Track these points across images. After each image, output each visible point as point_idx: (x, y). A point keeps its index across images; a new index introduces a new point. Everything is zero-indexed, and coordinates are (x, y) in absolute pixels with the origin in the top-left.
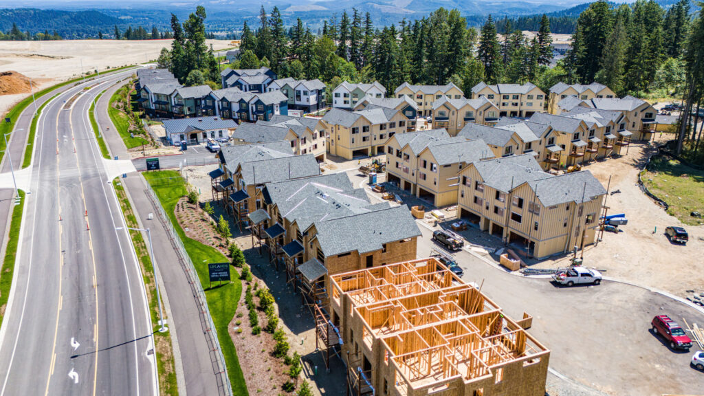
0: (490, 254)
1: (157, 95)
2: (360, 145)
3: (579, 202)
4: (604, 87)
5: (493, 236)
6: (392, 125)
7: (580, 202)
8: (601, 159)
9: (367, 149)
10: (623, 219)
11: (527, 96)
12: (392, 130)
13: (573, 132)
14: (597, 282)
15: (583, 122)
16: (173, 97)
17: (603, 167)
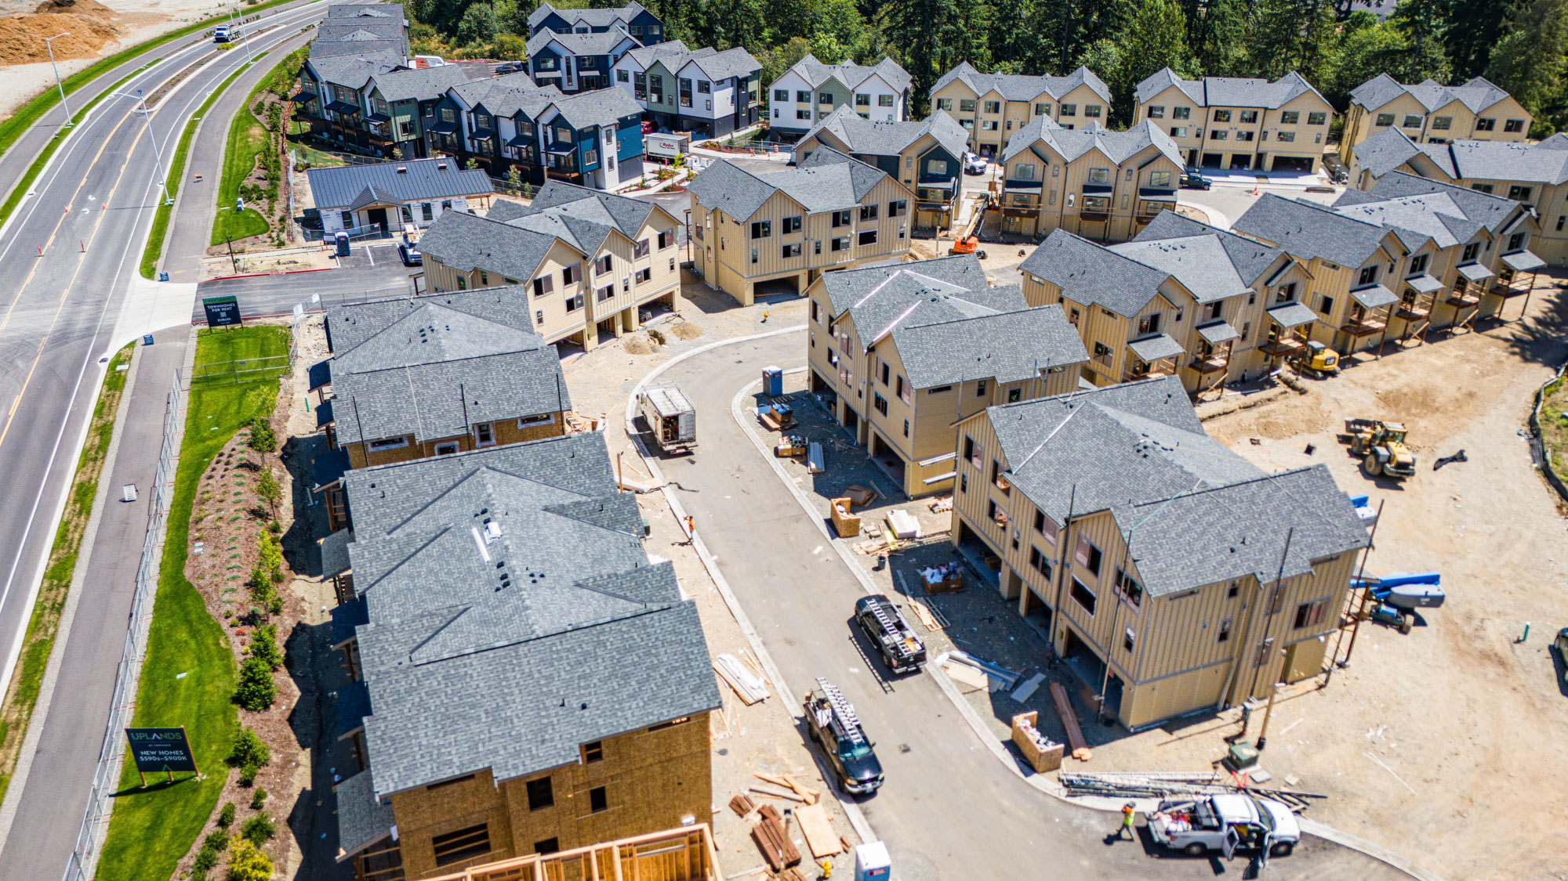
0: (993, 696)
1: (335, 88)
2: (776, 268)
3: (1268, 578)
4: (1502, 95)
5: (1029, 622)
6: (869, 213)
7: (1275, 576)
8: (1436, 334)
9: (796, 278)
10: (1432, 590)
11: (1279, 115)
12: (869, 226)
13: (1357, 264)
14: (1282, 849)
15: (1393, 235)
16: (367, 94)
17: (1439, 363)
